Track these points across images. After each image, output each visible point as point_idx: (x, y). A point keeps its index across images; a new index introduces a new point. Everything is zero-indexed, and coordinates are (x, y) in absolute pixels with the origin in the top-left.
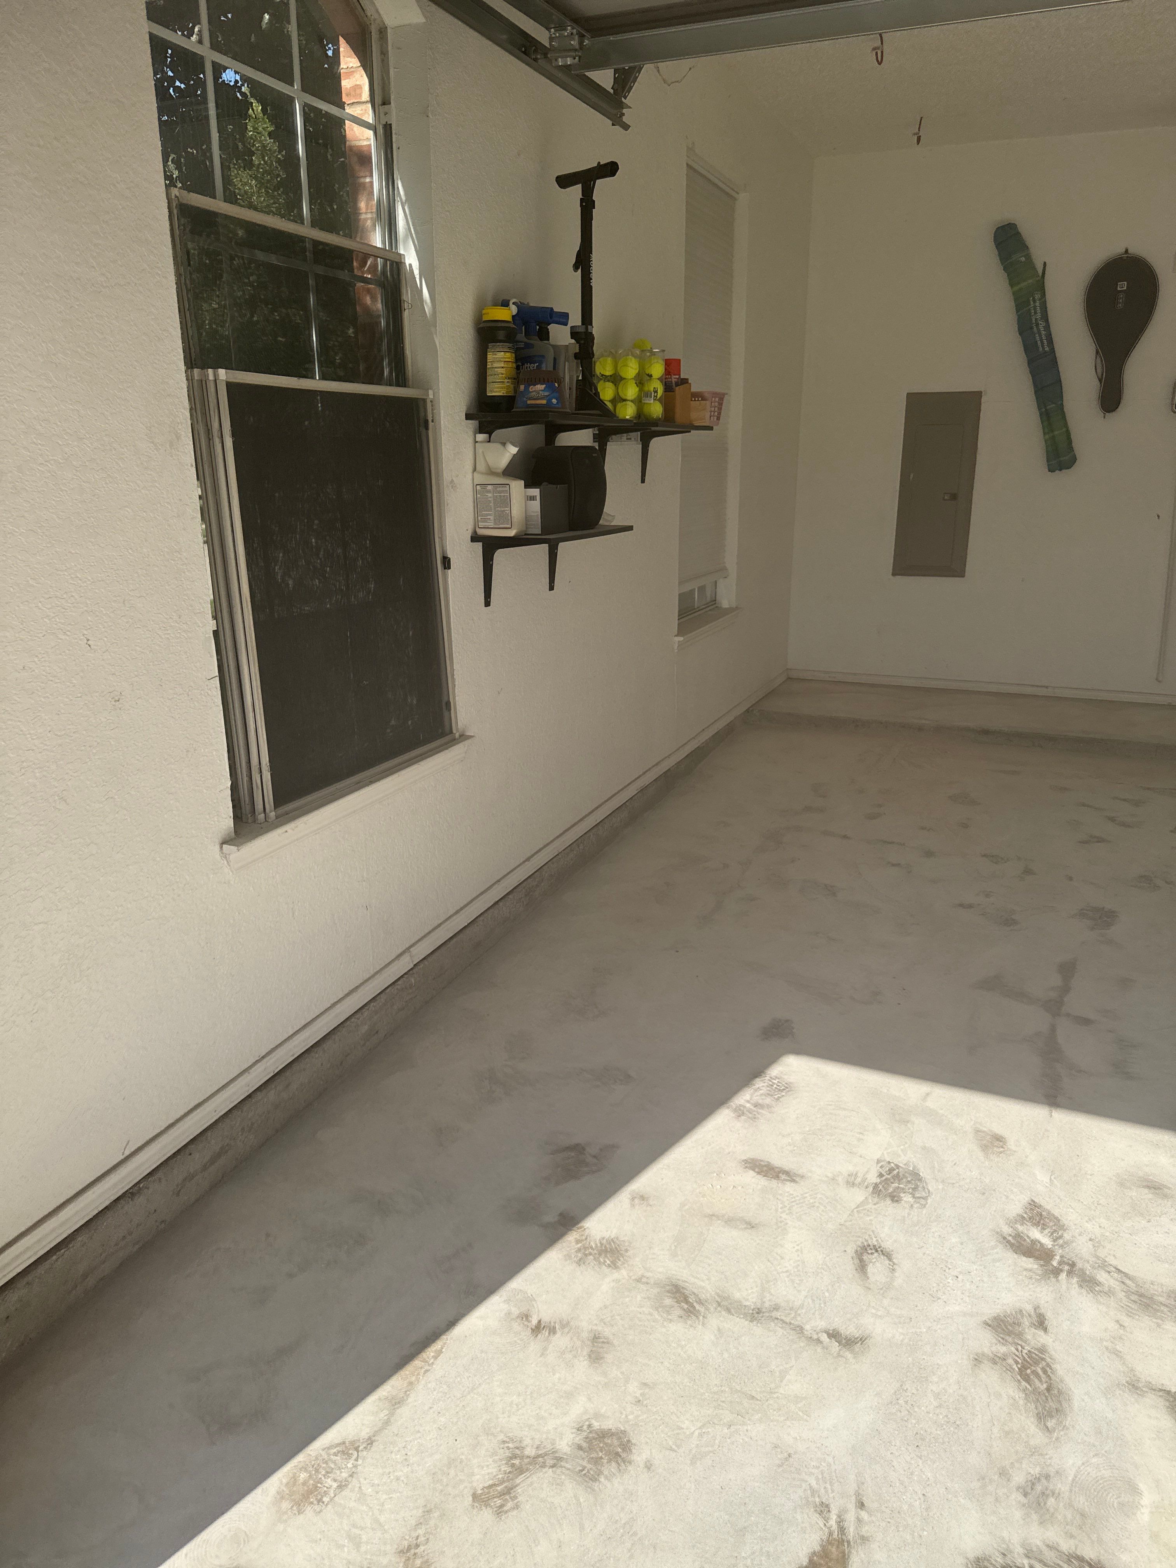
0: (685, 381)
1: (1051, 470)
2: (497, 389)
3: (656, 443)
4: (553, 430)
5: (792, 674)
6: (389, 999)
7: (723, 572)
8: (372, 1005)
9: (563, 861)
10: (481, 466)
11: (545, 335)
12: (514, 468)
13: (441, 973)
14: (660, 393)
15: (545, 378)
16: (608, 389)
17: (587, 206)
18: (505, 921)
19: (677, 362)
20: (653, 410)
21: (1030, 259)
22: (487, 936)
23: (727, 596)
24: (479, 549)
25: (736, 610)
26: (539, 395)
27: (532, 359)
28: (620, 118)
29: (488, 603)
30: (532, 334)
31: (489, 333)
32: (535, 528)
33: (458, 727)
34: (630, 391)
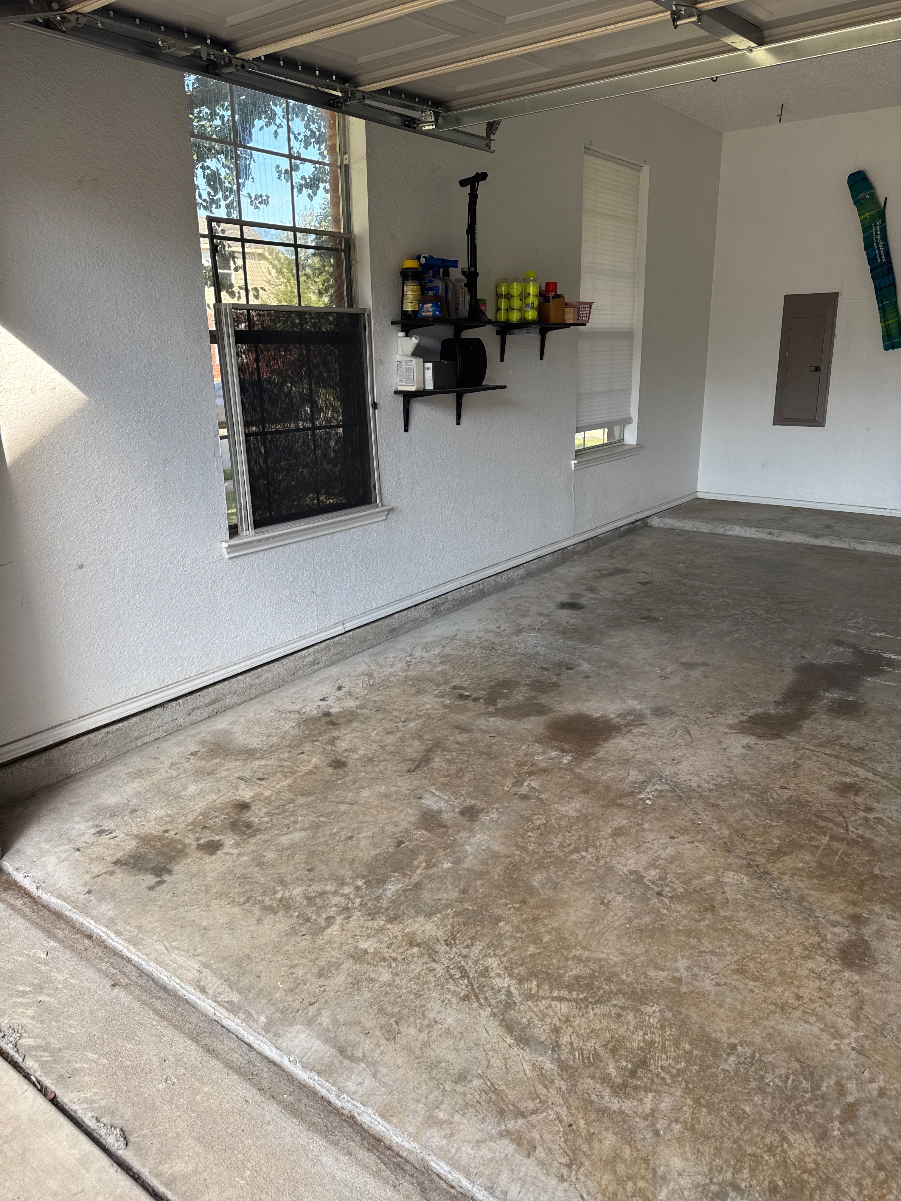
0: (559, 296)
1: (886, 349)
2: (409, 306)
3: (551, 335)
4: (458, 331)
5: (700, 495)
6: (328, 647)
7: (627, 421)
8: (315, 647)
9: (465, 593)
10: (400, 352)
11: (446, 274)
12: (418, 352)
13: (366, 640)
14: (536, 304)
15: (435, 300)
16: (503, 303)
17: (473, 197)
18: (416, 620)
19: (555, 284)
20: (531, 315)
21: (873, 196)
22: (401, 626)
23: (630, 437)
24: (400, 399)
25: (639, 447)
26: (428, 310)
27: (432, 289)
28: (489, 146)
29: (406, 430)
30: (436, 275)
31: (406, 275)
32: (430, 386)
33: (381, 501)
34: (516, 303)
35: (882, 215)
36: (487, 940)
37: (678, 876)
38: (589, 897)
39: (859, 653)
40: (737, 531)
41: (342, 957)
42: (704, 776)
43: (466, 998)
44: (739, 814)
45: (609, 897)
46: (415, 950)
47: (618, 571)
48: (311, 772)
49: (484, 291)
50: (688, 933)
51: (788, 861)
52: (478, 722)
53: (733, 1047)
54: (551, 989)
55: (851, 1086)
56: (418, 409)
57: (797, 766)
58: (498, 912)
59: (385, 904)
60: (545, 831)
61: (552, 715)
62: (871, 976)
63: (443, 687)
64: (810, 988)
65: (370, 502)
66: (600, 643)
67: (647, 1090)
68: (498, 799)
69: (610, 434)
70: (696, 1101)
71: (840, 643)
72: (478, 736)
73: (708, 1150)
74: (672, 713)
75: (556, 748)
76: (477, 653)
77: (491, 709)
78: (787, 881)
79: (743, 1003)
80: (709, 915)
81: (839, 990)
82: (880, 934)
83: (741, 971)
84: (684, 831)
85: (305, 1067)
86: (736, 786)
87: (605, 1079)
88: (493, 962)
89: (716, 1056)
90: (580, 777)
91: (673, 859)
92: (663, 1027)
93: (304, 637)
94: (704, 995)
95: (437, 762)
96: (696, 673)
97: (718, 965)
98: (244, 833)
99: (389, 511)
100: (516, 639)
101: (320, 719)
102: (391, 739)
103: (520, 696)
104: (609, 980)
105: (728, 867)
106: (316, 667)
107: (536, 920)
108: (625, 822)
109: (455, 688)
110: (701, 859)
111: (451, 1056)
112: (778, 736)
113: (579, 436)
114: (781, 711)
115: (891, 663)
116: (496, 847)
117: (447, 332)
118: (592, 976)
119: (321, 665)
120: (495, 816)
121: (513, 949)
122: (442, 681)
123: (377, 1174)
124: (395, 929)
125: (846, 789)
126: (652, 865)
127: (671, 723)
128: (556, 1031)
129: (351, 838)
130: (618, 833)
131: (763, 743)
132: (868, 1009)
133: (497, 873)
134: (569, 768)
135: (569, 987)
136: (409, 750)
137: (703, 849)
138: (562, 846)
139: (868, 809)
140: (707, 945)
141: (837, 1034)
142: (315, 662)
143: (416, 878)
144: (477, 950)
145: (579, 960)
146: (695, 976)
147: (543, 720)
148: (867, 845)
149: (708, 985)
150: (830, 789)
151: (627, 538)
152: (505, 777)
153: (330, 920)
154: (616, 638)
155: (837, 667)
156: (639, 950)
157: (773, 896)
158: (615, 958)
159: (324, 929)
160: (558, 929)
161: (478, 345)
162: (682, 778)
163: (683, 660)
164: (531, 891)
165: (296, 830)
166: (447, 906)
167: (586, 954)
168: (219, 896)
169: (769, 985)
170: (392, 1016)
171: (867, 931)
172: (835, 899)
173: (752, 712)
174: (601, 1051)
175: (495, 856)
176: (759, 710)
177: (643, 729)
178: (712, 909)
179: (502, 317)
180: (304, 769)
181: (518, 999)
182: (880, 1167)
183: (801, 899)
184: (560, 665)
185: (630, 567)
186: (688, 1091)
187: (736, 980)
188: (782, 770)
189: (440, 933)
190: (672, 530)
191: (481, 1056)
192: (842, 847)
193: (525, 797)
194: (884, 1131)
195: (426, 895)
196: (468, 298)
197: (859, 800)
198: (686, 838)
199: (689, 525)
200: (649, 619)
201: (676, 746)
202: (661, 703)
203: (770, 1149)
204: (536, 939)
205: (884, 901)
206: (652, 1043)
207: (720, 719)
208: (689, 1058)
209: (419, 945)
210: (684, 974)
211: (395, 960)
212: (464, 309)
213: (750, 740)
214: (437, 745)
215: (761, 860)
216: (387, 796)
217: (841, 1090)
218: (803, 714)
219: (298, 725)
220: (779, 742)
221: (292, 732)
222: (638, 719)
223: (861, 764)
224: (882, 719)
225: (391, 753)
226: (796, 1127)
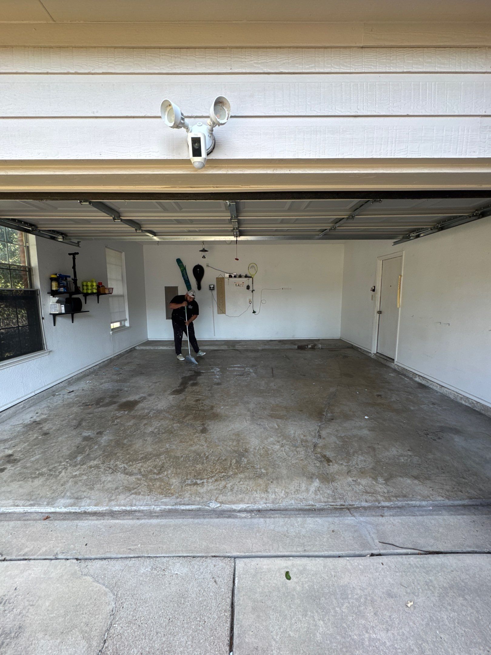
0: (103, 286)
2: (54, 288)
3: (100, 296)
4: (71, 295)
5: (149, 340)
6: (29, 401)
7: (126, 320)
8: (24, 402)
9: (79, 376)
10: (51, 301)
11: (66, 279)
12: (58, 302)
13: (43, 396)
14: (96, 288)
15: (64, 287)
16: (85, 288)
17: (74, 259)
18: (62, 387)
19: (101, 283)
20: (95, 291)
21: (183, 264)
22: (57, 390)
23: (127, 324)
24: (52, 316)
25: (130, 327)
26: (62, 289)
27: (62, 284)
28: (78, 246)
29: (55, 325)
30: (62, 279)
31: (52, 279)
32: (63, 311)
33: (47, 348)
34: (90, 288)
35: (185, 269)
36: (114, 459)
37: (162, 429)
38: (141, 440)
39: (195, 372)
40: (161, 348)
41: (68, 479)
42: (165, 406)
43: (112, 473)
44: (174, 412)
45: (146, 439)
46: (93, 469)
47: (128, 363)
48: (35, 439)
49: (79, 284)
50: (167, 439)
51: (188, 418)
52: (95, 410)
53: (182, 456)
54: (136, 462)
55: (207, 453)
56: (58, 319)
57: (185, 399)
58: (115, 452)
59: (79, 462)
60: (125, 430)
61: (119, 403)
62: (207, 433)
63: (79, 404)
64: (196, 440)
65: (43, 349)
66: (129, 382)
67: (164, 471)
68: (108, 427)
69: (121, 324)
70: (176, 469)
71: (191, 371)
72: (96, 414)
73: (180, 476)
74: (153, 395)
75: (122, 411)
76: (88, 392)
77: (98, 406)
78: (188, 422)
79: (183, 447)
80: (172, 434)
81: (202, 438)
82: (208, 425)
83: (181, 442)
84: (162, 419)
85: (65, 507)
86: (172, 406)
87: (154, 473)
88: (118, 463)
89: (178, 459)
90: (131, 415)
91: (160, 426)
92: (166, 459)
93: (19, 399)
94: (174, 449)
95: (84, 424)
96: (158, 384)
97: (176, 443)
98: (14, 463)
99: (50, 352)
100: (101, 386)
101: (32, 424)
102: (64, 422)
103: (107, 401)
104: (150, 455)
105: (174, 423)
106: (24, 409)
107: (127, 450)
108: (146, 422)
109: (83, 403)
110: (167, 424)
111: (112, 486)
112: (180, 394)
113: (112, 325)
114: (180, 388)
115: (202, 373)
116: (111, 438)
117: (67, 296)
118: (146, 456)
119: (26, 408)
120: (108, 431)
121: (123, 458)
122: (78, 402)
123: (97, 519)
124: (85, 466)
125: (197, 401)
126: (156, 428)
127: (153, 397)
128: (139, 469)
129: (59, 451)
130: (145, 424)
131: (177, 396)
132: (208, 439)
133: (113, 444)
134: (127, 414)
135: (141, 460)
136: (72, 423)
137: (167, 421)
138: (130, 432)
139: (202, 403)
140: (172, 440)
141: (202, 446)
142: (24, 407)
143: (87, 453)
144: (112, 462)
145: (142, 454)
146: (171, 447)
147: (117, 405)
148: (203, 410)
149: (174, 447)
150: (194, 401)
151: (130, 353)
152: (108, 421)
153: (60, 473)
154: (133, 380)
155: (191, 376)
156: (157, 446)
157: (185, 426)
158: (151, 450)
159: (59, 475)
160: (134, 450)
161: (79, 300)
162: (159, 408)
163: (154, 382)
164: (124, 444)
165: (36, 455)
166: (99, 456)
167: (143, 452)
168: (12, 481)
169: (187, 442)
170: (90, 485)
171: (205, 426)
172: (198, 422)
173: (173, 390)
174: (152, 469)
175: (111, 440)
176: (175, 389)
177: (147, 400)
178: (172, 433)
179: (85, 291)
180: (32, 439)
181: (127, 467)
182: (214, 464)
183: (191, 424)
184: (118, 390)
185: (133, 361)
186: (174, 468)
187: (181, 444)
188: (182, 400)
189: (100, 462)
190: (142, 350)
191: (120, 482)
192: (198, 412)
193: (117, 424)
194: (214, 458)
195: (92, 456)
196: (74, 286)
197: (200, 402)
198: (163, 420)
199: (147, 348)
200: (142, 374)
201: (156, 402)
202: (149, 393)
203: (193, 470)
204: (129, 454)
205: (208, 419)
206: (164, 462)
207: (166, 393)
208: (173, 462)
209: (94, 467)
210: (168, 447)
211: (87, 473)
212: (73, 289)
213: (174, 396)
214: (82, 420)
215: (181, 420)
216: (68, 437)
217: (205, 454)
218: (185, 388)
219: (24, 427)
220: (181, 395)
221: (21, 430)
222: (144, 398)
223: (199, 395)
224: (202, 385)
225: (66, 426)
226: (197, 464)
